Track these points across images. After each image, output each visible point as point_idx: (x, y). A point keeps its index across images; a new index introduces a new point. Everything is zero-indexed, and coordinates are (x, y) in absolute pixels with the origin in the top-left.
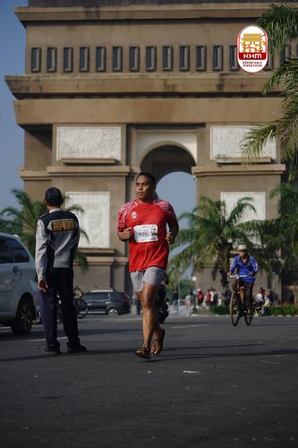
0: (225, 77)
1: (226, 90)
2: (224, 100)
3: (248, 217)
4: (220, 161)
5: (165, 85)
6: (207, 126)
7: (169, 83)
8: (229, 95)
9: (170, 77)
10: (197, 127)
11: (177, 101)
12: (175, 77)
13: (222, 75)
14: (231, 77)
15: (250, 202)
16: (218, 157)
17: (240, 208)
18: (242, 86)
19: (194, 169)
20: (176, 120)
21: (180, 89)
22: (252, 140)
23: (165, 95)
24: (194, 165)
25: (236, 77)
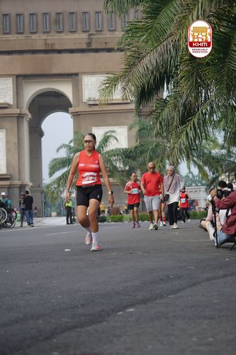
0: (91, 37)
1: (94, 46)
2: (93, 54)
3: (112, 146)
4: (91, 103)
5: (46, 44)
6: (80, 76)
7: (49, 42)
8: (96, 51)
9: (49, 38)
10: (73, 77)
11: (55, 56)
12: (53, 37)
13: (90, 35)
14: (97, 36)
15: (113, 134)
16: (89, 100)
17: (106, 139)
18: (106, 43)
19: (71, 110)
20: (55, 71)
21: (57, 47)
22: (107, 85)
23: (46, 52)
24: (71, 106)
25: (101, 36)
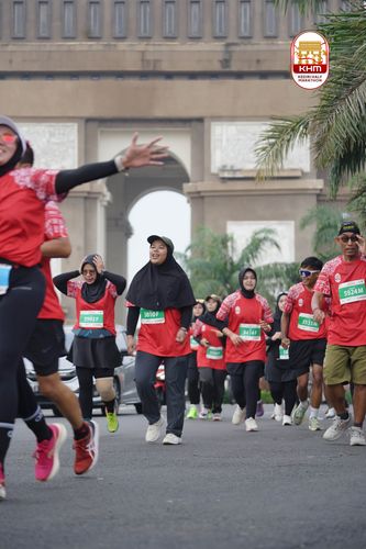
0: (233, 48)
1: (234, 67)
2: (232, 83)
3: (267, 258)
4: (226, 175)
5: (143, 60)
6: (206, 123)
7: (149, 57)
8: (240, 75)
9: (151, 48)
10: (194, 125)
11: (161, 83)
12: (157, 48)
13: (228, 45)
14: (242, 48)
15: (270, 236)
16: (223, 169)
17: (255, 246)
18: (258, 61)
19: (187, 187)
20: (159, 113)
21: (165, 67)
22: (273, 141)
23: (143, 75)
24: (188, 180)
25: (249, 48)
